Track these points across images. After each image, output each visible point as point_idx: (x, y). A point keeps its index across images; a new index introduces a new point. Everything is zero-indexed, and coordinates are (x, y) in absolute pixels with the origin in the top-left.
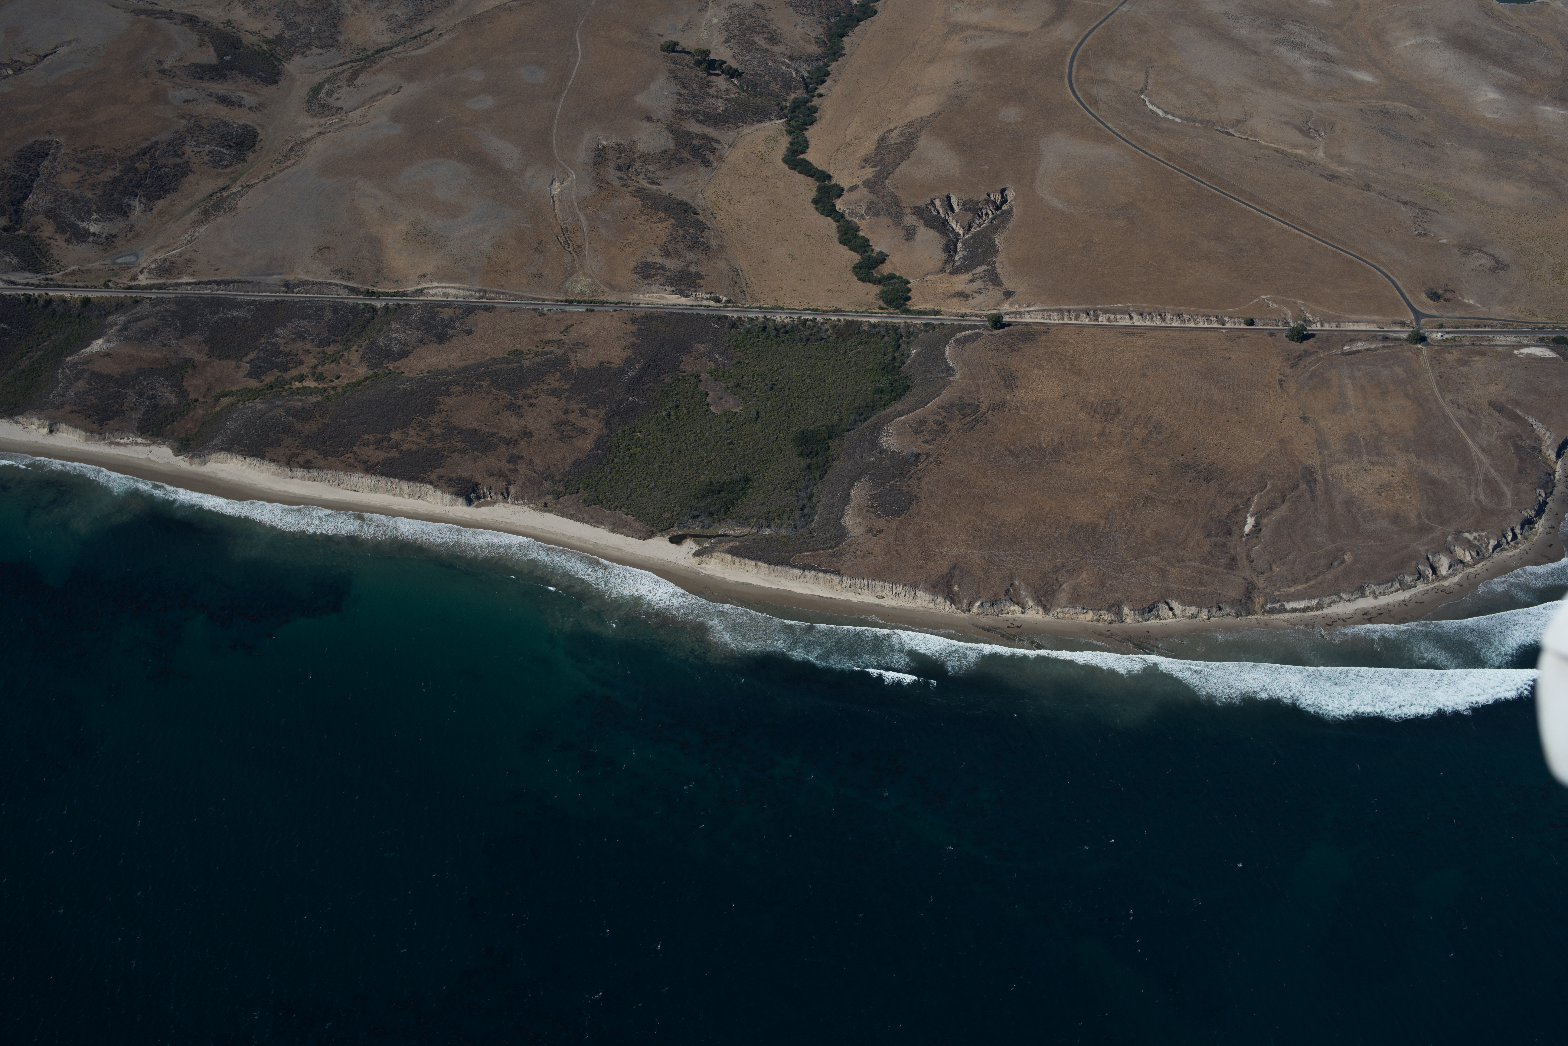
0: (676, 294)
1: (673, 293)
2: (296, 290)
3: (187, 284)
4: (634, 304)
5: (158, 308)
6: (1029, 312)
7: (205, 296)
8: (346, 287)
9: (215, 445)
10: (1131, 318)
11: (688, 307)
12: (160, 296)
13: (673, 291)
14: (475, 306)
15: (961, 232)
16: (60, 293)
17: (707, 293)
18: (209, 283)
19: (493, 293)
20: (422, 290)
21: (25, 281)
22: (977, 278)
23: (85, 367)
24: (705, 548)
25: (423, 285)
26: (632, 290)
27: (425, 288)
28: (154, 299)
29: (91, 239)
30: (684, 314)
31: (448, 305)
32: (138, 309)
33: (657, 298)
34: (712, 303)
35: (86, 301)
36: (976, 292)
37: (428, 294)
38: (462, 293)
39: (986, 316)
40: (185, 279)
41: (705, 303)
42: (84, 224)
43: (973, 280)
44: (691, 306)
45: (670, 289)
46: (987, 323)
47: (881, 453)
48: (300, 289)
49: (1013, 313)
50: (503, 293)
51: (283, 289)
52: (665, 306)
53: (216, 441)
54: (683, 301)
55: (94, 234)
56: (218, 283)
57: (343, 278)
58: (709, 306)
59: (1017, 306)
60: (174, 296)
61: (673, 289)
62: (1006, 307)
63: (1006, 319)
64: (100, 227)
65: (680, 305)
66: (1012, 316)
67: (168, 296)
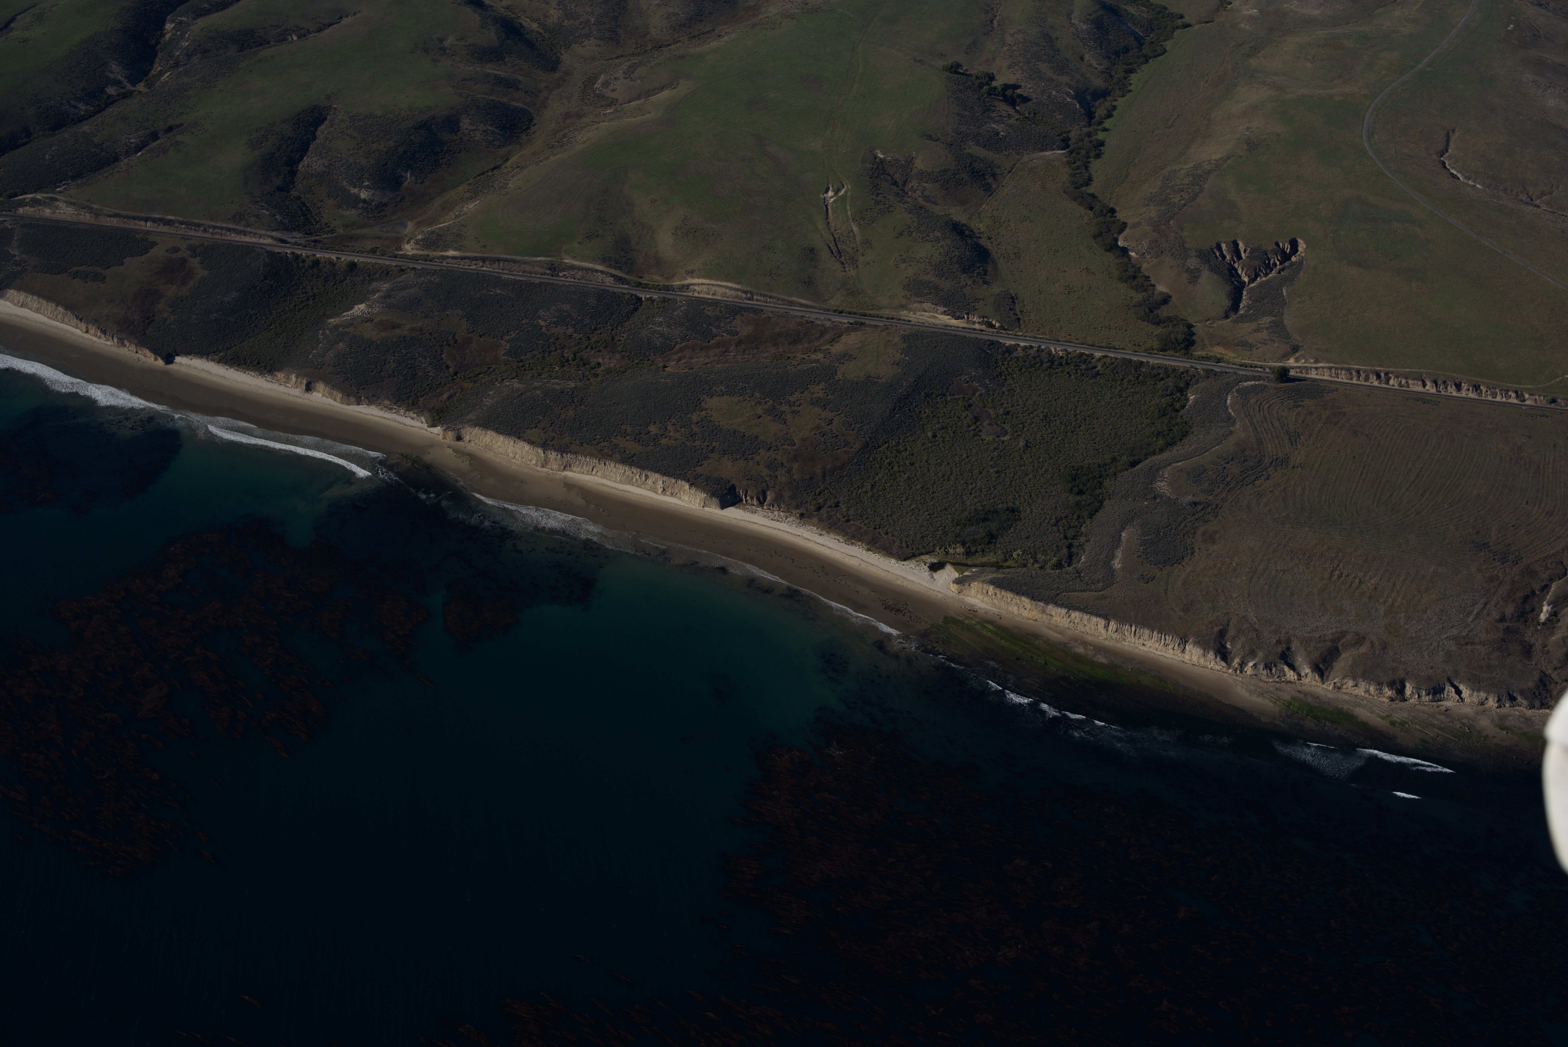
0: (947, 315)
1: (944, 313)
2: (561, 274)
3: (454, 258)
4: (904, 320)
5: (422, 279)
6: (1316, 368)
7: (471, 271)
8: (612, 276)
9: (470, 420)
10: (1424, 386)
11: (960, 329)
12: (424, 267)
13: (945, 311)
14: (741, 307)
15: (1246, 280)
16: (327, 256)
17: (980, 317)
18: (476, 259)
19: (761, 295)
20: (688, 286)
21: (293, 241)
22: (1262, 328)
23: (346, 330)
24: (966, 576)
25: (689, 281)
26: (903, 307)
27: (692, 284)
28: (419, 270)
29: (361, 205)
30: (955, 335)
31: (715, 303)
32: (403, 277)
33: (927, 317)
34: (984, 327)
35: (353, 266)
36: (1260, 343)
37: (694, 290)
38: (729, 293)
39: (1270, 368)
40: (451, 253)
41: (977, 326)
42: (356, 190)
43: (1257, 330)
44: (964, 328)
45: (942, 309)
46: (1272, 376)
47: (1155, 498)
48: (565, 273)
49: (1299, 367)
50: (770, 297)
51: (548, 272)
52: (935, 326)
53: (471, 416)
54: (954, 322)
55: (364, 201)
56: (484, 260)
57: (610, 266)
58: (982, 331)
59: (1303, 361)
60: (439, 268)
61: (945, 309)
62: (1291, 362)
63: (1292, 373)
64: (371, 194)
65: (951, 326)
66: (1298, 370)
67: (433, 268)
